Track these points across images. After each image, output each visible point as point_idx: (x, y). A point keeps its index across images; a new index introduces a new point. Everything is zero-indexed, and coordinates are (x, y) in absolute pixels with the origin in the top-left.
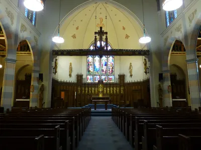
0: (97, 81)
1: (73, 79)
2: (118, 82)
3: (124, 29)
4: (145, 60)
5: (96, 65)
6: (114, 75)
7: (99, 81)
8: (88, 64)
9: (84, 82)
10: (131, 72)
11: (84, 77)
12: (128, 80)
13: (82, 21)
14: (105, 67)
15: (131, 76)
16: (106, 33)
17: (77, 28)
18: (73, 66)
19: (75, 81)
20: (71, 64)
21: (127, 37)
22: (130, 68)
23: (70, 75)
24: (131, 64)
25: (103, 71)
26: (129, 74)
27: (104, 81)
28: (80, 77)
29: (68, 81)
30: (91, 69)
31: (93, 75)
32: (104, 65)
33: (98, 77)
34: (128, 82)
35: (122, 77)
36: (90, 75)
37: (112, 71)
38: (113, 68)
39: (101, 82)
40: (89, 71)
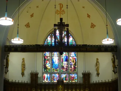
0: (56, 81)
1: (26, 79)
2: (82, 82)
3: (89, 16)
4: (113, 56)
5: (54, 61)
6: (77, 73)
7: (58, 81)
8: (45, 59)
9: (39, 82)
10: (97, 70)
11: (40, 76)
12: (95, 79)
13: (38, 7)
14: (66, 63)
15: (98, 74)
16: (68, 25)
17: (32, 16)
18: (26, 62)
19: (29, 82)
20: (23, 59)
21: (93, 26)
22: (97, 65)
23: (23, 74)
24: (97, 59)
25: (63, 67)
26: (96, 73)
27: (65, 81)
28: (34, 76)
29: (20, 82)
30: (48, 65)
31: (51, 74)
32: (64, 59)
33: (57, 75)
34: (95, 82)
35: (87, 76)
36: (47, 73)
37: (75, 68)
38: (75, 64)
39: (60, 82)
40: (45, 68)
